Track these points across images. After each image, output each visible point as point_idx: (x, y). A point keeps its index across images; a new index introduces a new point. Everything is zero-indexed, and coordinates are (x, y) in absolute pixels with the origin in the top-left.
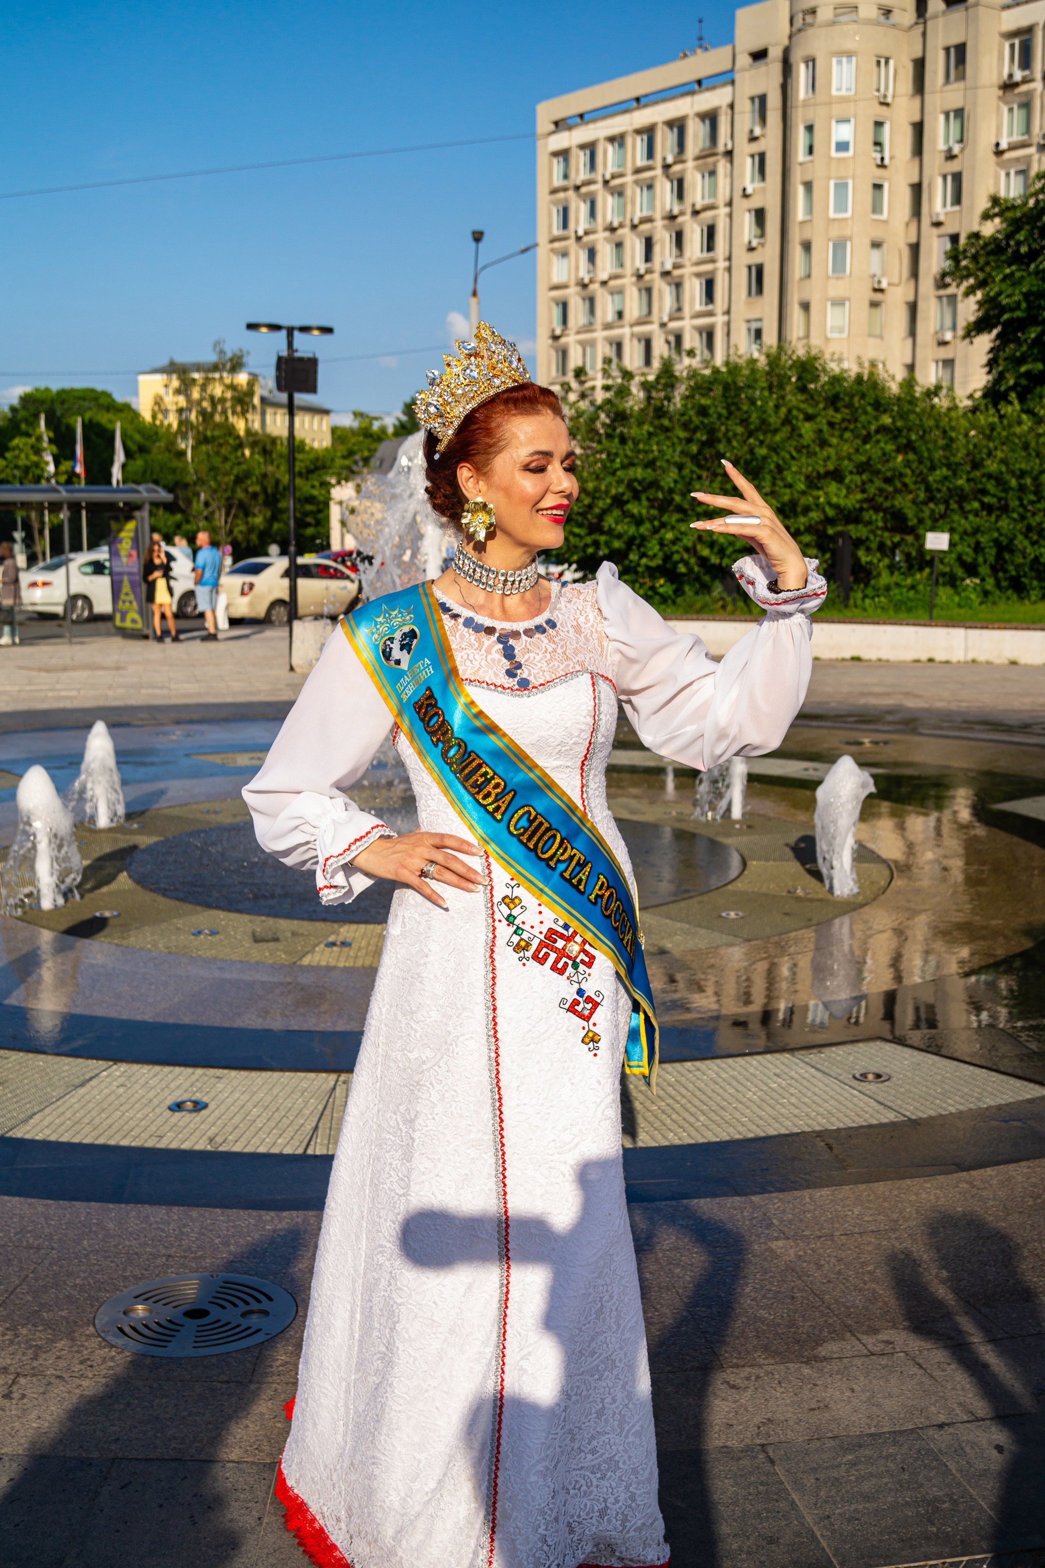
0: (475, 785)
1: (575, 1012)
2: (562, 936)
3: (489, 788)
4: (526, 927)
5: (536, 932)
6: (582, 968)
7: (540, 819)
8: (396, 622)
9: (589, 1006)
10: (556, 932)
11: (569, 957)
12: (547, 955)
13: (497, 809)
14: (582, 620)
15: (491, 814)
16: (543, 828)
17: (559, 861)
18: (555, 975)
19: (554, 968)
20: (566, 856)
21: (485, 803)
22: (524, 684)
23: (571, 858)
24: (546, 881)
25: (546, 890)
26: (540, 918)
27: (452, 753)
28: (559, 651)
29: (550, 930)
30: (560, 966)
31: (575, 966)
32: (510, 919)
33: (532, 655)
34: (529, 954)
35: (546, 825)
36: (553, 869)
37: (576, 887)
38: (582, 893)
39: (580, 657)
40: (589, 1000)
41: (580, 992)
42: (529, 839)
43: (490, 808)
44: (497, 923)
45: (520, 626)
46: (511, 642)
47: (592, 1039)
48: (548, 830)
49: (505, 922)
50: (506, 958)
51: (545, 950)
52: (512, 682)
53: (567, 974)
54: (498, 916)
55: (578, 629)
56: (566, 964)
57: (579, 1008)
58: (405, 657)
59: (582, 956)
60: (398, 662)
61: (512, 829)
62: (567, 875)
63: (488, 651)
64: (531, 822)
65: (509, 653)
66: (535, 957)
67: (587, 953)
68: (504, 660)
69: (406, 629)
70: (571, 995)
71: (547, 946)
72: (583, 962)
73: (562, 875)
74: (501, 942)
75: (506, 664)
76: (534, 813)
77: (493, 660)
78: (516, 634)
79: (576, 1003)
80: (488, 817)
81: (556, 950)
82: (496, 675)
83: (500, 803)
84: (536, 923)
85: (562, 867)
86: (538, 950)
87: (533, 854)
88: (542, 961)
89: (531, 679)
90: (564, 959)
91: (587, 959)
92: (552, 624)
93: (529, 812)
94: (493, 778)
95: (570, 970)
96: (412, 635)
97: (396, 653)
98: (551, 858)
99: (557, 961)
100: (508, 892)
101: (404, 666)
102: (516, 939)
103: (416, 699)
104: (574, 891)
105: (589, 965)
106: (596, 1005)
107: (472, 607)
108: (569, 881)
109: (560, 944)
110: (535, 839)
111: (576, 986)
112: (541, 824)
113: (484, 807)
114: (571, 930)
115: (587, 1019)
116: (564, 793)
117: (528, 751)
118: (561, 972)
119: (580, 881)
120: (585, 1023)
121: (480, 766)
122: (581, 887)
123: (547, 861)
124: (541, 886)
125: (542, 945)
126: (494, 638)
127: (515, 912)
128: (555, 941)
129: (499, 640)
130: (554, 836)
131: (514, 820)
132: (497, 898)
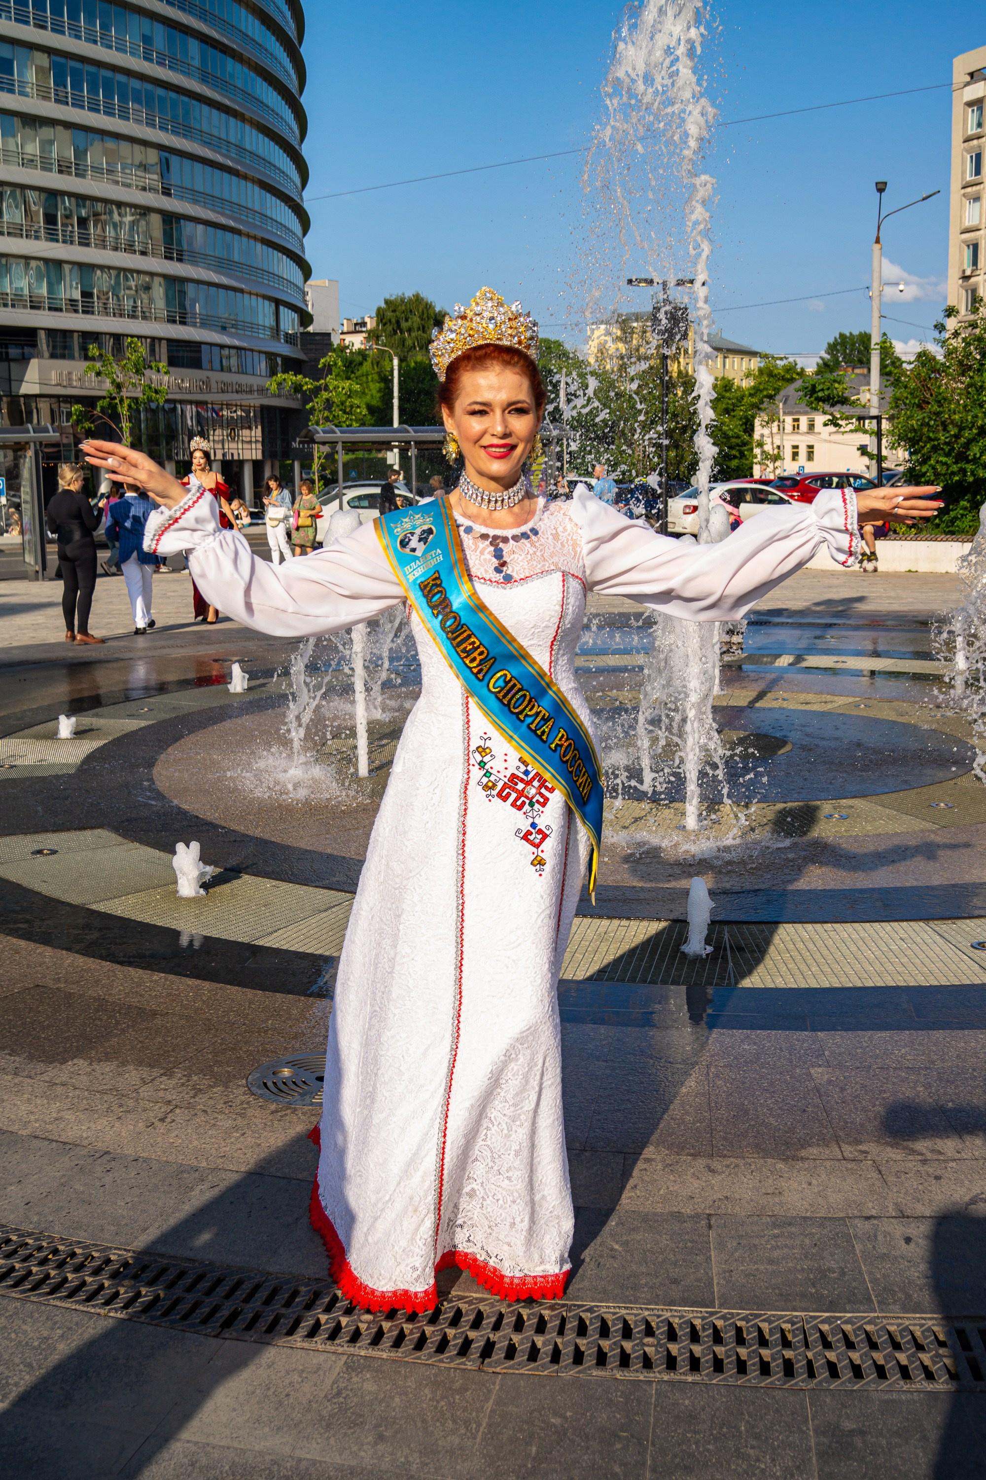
0: (464, 650)
1: (528, 840)
2: (522, 780)
3: (476, 654)
4: (494, 771)
5: (501, 776)
6: (537, 806)
7: (514, 681)
8: (418, 522)
9: (540, 836)
10: (517, 777)
11: (527, 797)
12: (509, 795)
13: (480, 671)
14: (560, 529)
15: (476, 675)
16: (516, 689)
17: (527, 715)
18: (514, 810)
19: (513, 805)
20: (534, 711)
21: (472, 665)
22: (508, 579)
23: (538, 714)
24: (516, 731)
25: (515, 737)
26: (505, 765)
27: (448, 623)
28: (538, 553)
29: (513, 775)
30: (518, 803)
31: (532, 805)
32: (482, 764)
33: (516, 556)
34: (495, 792)
35: (519, 686)
36: (522, 721)
37: (540, 737)
38: (545, 742)
39: (555, 560)
40: (540, 832)
41: (533, 825)
42: (504, 696)
43: (475, 670)
44: (471, 767)
45: (510, 533)
46: (501, 545)
47: (539, 862)
48: (520, 690)
49: (477, 767)
50: (476, 794)
51: (507, 790)
52: (499, 577)
53: (524, 810)
54: (472, 761)
55: (556, 537)
56: (524, 803)
57: (531, 838)
58: (421, 548)
59: (538, 797)
60: (414, 550)
61: (491, 685)
62: (533, 727)
63: (482, 553)
64: (507, 683)
65: (498, 554)
66: (499, 795)
67: (542, 795)
68: (494, 560)
69: (425, 527)
70: (525, 826)
71: (510, 788)
72: (538, 801)
73: (529, 726)
74: (473, 782)
75: (496, 563)
76: (509, 677)
77: (485, 560)
78: (505, 540)
79: (529, 833)
80: (473, 677)
81: (516, 791)
82: (486, 571)
83: (483, 667)
84: (502, 769)
85: (529, 720)
86: (502, 790)
87: (506, 709)
88: (504, 799)
89: (514, 574)
90: (523, 799)
91: (542, 800)
92: (535, 532)
94: (478, 647)
95: (527, 807)
96: (430, 531)
98: (521, 712)
99: (516, 800)
100: (482, 743)
101: (418, 553)
102: (485, 780)
103: (423, 579)
104: (538, 739)
105: (544, 805)
106: (545, 836)
107: (469, 518)
108: (534, 732)
109: (520, 786)
110: (509, 696)
111: (531, 820)
112: (515, 685)
113: (470, 668)
114: (530, 776)
115: (537, 846)
116: (536, 663)
117: (509, 629)
118: (520, 808)
119: (543, 732)
120: (535, 850)
121: (469, 637)
122: (544, 737)
123: (517, 714)
125: (505, 786)
126: (488, 543)
127: (486, 759)
128: (516, 784)
129: (491, 544)
130: (525, 696)
131: (493, 681)
132: (473, 747)
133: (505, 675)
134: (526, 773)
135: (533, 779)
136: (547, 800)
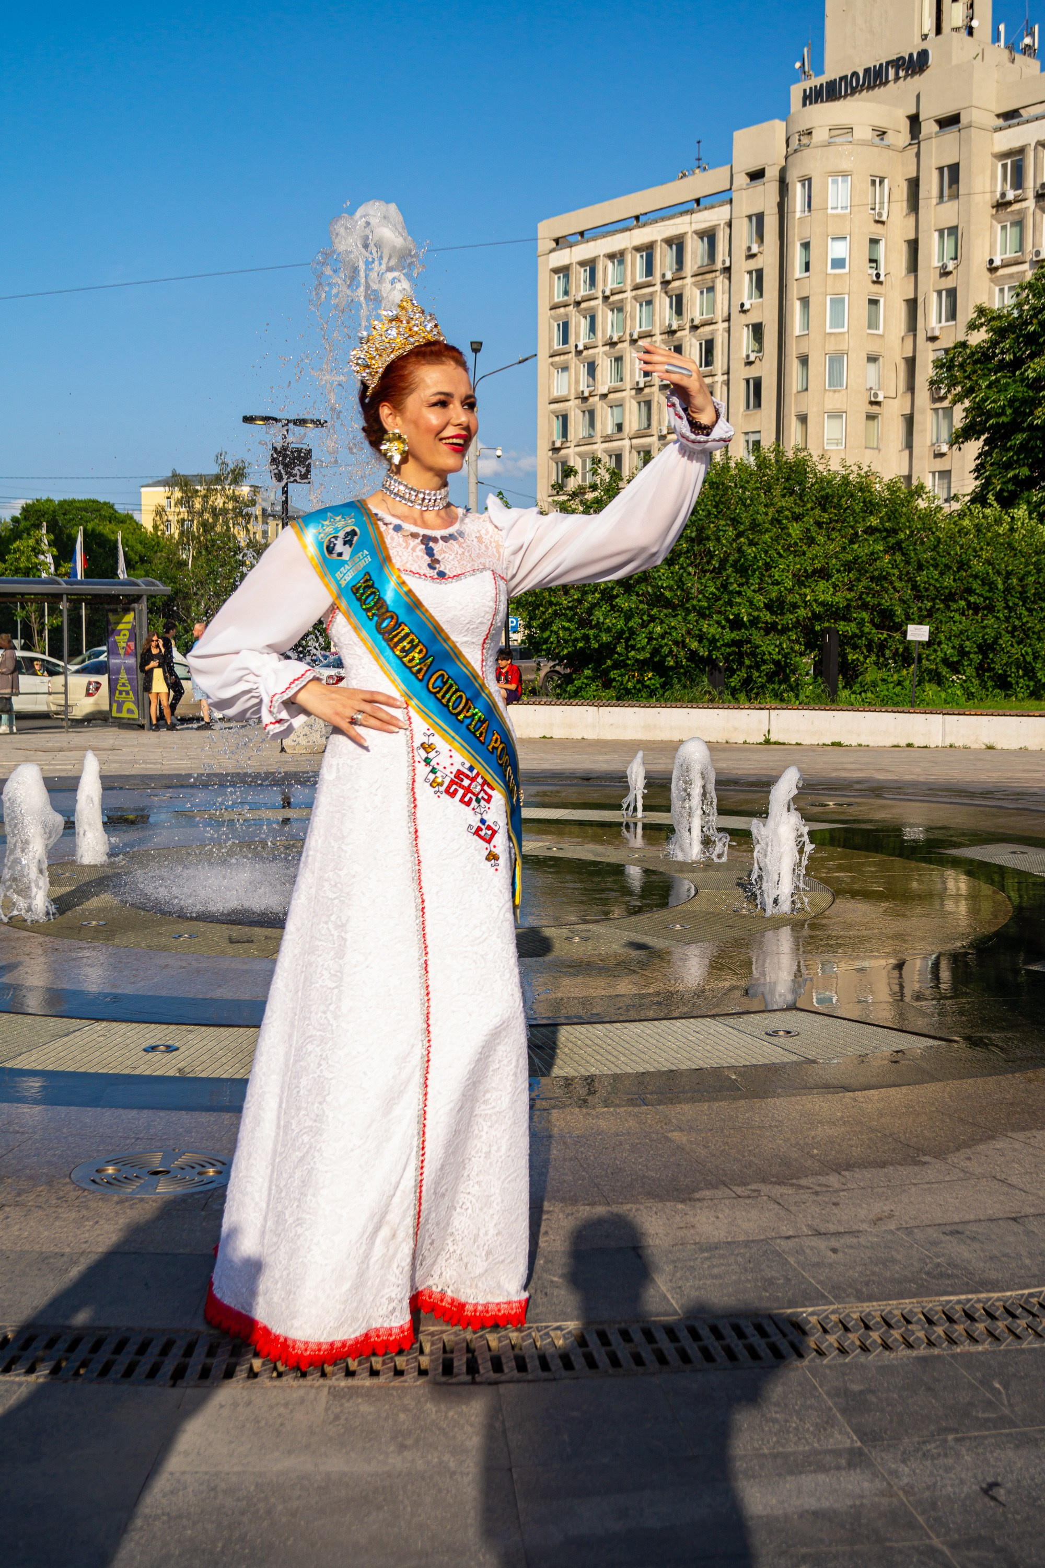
0: (403, 650)
1: (480, 836)
2: (467, 777)
3: (415, 653)
4: (440, 768)
5: (447, 772)
6: (483, 803)
7: (450, 682)
8: (340, 525)
9: (490, 832)
10: (463, 773)
11: (473, 794)
12: (456, 791)
13: (419, 671)
14: (483, 532)
15: (415, 675)
16: (454, 689)
17: (465, 717)
18: (463, 806)
19: (462, 800)
20: (471, 713)
21: (410, 665)
22: (442, 575)
23: (474, 716)
24: (457, 731)
25: (456, 737)
26: (451, 761)
27: (385, 624)
28: (467, 554)
29: (459, 771)
30: (466, 799)
31: (478, 801)
32: (427, 761)
33: (447, 555)
34: (443, 789)
35: (455, 687)
36: (460, 722)
37: (478, 738)
38: (482, 744)
40: (489, 828)
41: (483, 821)
42: (443, 697)
43: (414, 670)
44: (417, 764)
45: (437, 533)
46: (431, 544)
47: (492, 857)
48: (457, 691)
49: (423, 763)
50: (425, 792)
51: (454, 787)
52: (434, 573)
53: (472, 806)
54: (417, 758)
55: (480, 539)
56: (471, 799)
57: (482, 833)
58: (347, 551)
59: (482, 794)
60: (340, 555)
61: (430, 687)
62: (470, 728)
63: (414, 549)
64: (445, 683)
65: (430, 552)
66: (447, 791)
67: (486, 792)
68: (426, 557)
69: (348, 529)
70: (476, 824)
71: (456, 784)
72: (483, 798)
73: (468, 727)
74: (419, 779)
75: (427, 560)
76: (446, 677)
77: (418, 556)
78: (434, 539)
79: (479, 829)
80: (412, 677)
81: (462, 787)
82: (421, 567)
83: (422, 666)
84: (448, 765)
85: (468, 721)
86: (449, 787)
87: (445, 708)
88: (453, 795)
89: (447, 571)
90: (469, 795)
91: (486, 797)
92: (461, 534)
94: (417, 646)
95: (474, 804)
96: (353, 533)
97: (339, 547)
99: (464, 795)
100: (426, 739)
101: (346, 557)
102: (432, 776)
103: (354, 583)
105: (488, 801)
106: (494, 832)
107: (398, 517)
108: (473, 733)
109: (466, 782)
110: (447, 697)
111: (479, 817)
112: (451, 686)
113: (409, 668)
114: (475, 772)
115: (489, 842)
116: (469, 664)
117: (444, 627)
118: (468, 804)
119: (480, 734)
120: (486, 845)
121: (407, 635)
122: (481, 740)
123: (456, 715)
124: (453, 734)
125: (452, 782)
126: (418, 541)
127: (431, 755)
128: (462, 780)
129: (422, 542)
130: (461, 697)
131: (432, 680)
132: (417, 744)
133: (442, 675)
134: (471, 769)
135: (477, 776)
136: (490, 796)
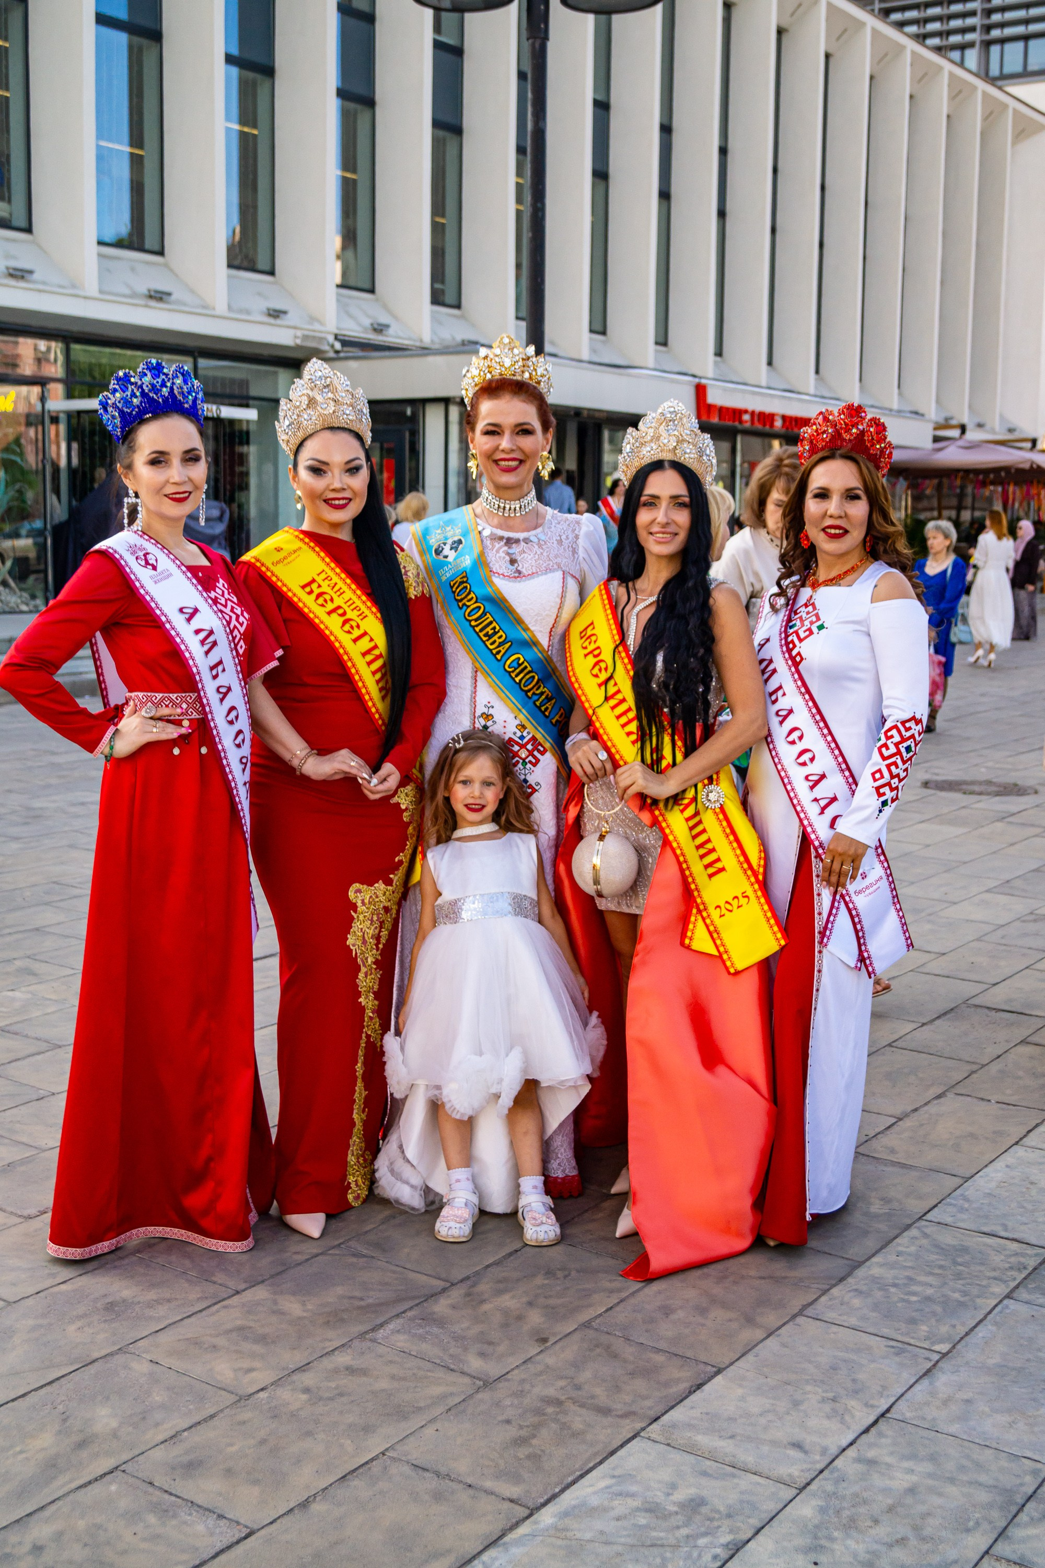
0: (486, 635)
2: (517, 743)
3: (495, 638)
6: (529, 766)
7: (526, 664)
8: (449, 534)
10: (514, 741)
11: (521, 758)
13: (498, 653)
15: (495, 655)
16: (526, 670)
17: (534, 694)
20: (539, 691)
21: (491, 647)
22: (519, 574)
23: (542, 693)
24: (523, 704)
25: (524, 711)
26: (505, 729)
29: (510, 739)
31: (524, 764)
32: (485, 728)
33: (526, 555)
35: (529, 669)
36: (530, 698)
37: (543, 713)
38: (547, 717)
39: (558, 560)
40: (530, 787)
42: (517, 676)
43: (494, 652)
45: (520, 536)
48: (529, 672)
52: (512, 572)
54: (477, 725)
55: (560, 542)
56: (518, 762)
58: (452, 555)
59: (530, 758)
60: (446, 557)
61: (506, 667)
62: (538, 703)
64: (520, 665)
67: (534, 757)
68: (507, 558)
69: (456, 538)
72: (530, 762)
73: (535, 702)
76: (522, 660)
77: (500, 557)
78: (517, 541)
82: (500, 567)
83: (501, 648)
84: (501, 733)
85: (535, 698)
87: (517, 686)
89: (523, 570)
90: (517, 759)
91: (534, 761)
93: (519, 659)
94: (498, 632)
95: (520, 766)
96: (460, 542)
98: (529, 690)
99: (512, 759)
100: (486, 710)
101: (450, 559)
104: (540, 714)
105: (534, 765)
108: (539, 708)
109: (516, 748)
110: (521, 676)
111: (522, 776)
113: (490, 650)
114: (525, 740)
118: (514, 766)
119: (546, 709)
121: (491, 623)
122: (547, 713)
123: (526, 692)
127: (489, 724)
128: (513, 746)
129: (506, 545)
130: (533, 677)
131: (508, 662)
132: (478, 713)
134: (522, 737)
135: (527, 743)
136: (538, 761)
